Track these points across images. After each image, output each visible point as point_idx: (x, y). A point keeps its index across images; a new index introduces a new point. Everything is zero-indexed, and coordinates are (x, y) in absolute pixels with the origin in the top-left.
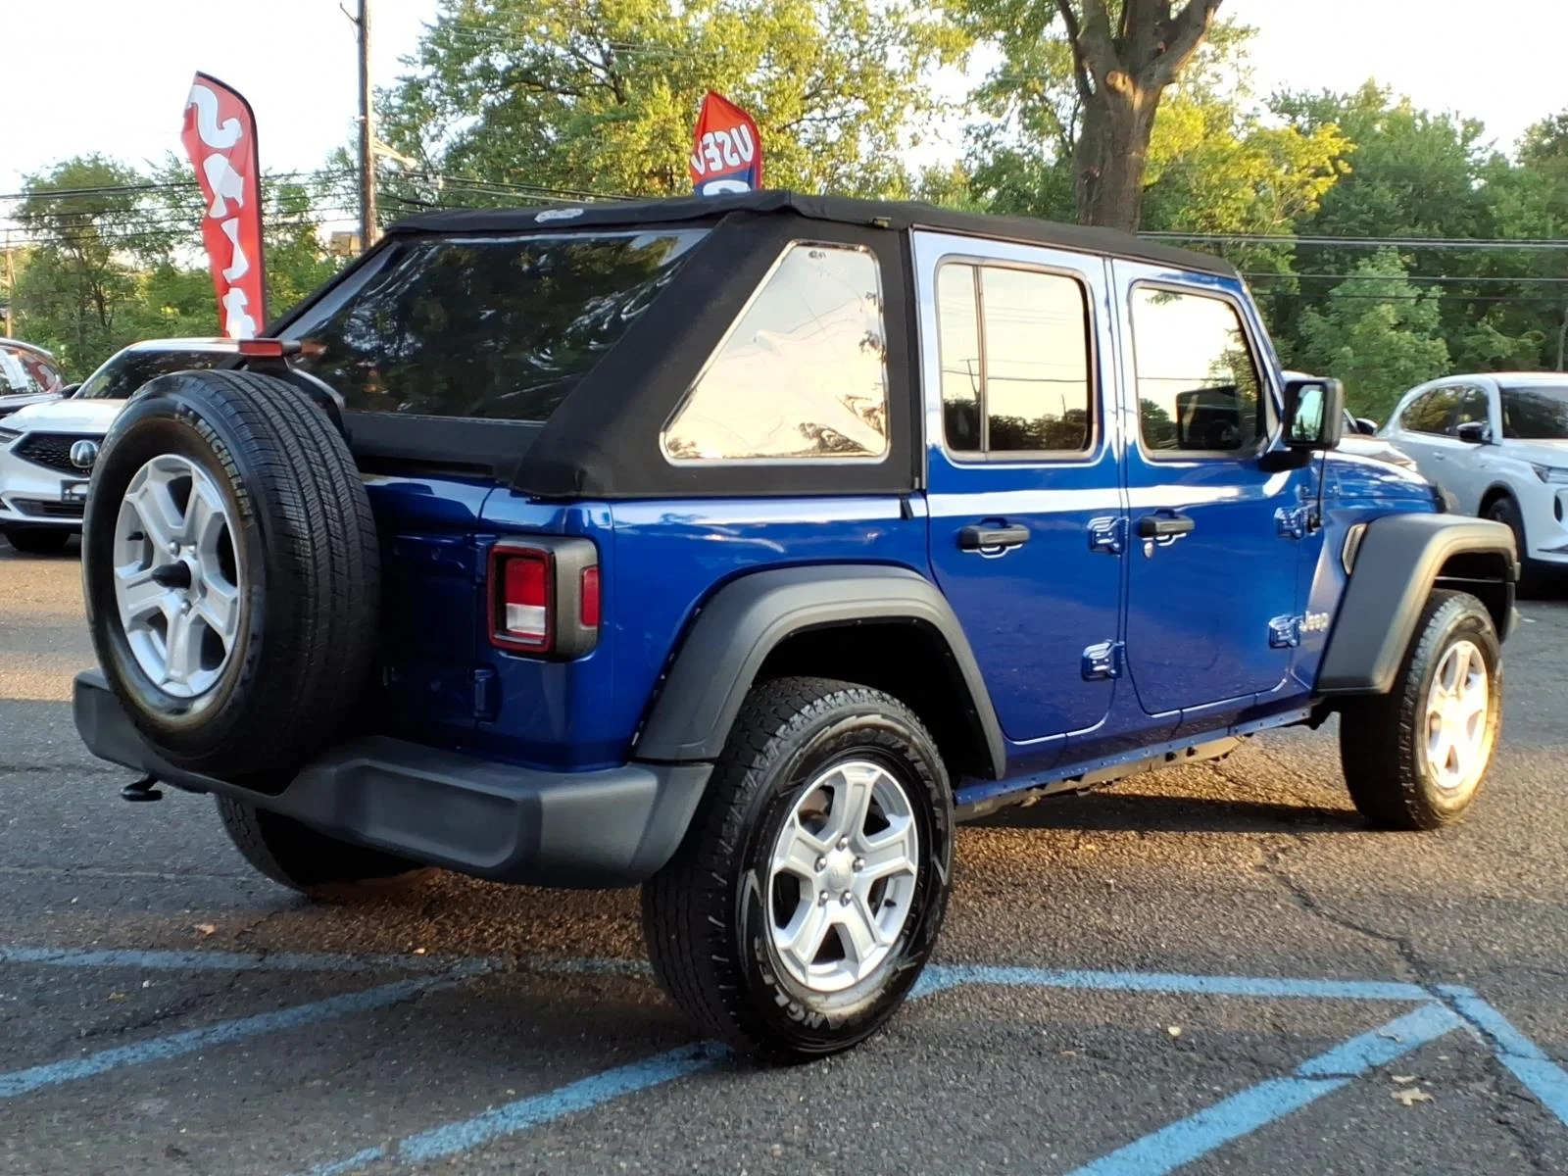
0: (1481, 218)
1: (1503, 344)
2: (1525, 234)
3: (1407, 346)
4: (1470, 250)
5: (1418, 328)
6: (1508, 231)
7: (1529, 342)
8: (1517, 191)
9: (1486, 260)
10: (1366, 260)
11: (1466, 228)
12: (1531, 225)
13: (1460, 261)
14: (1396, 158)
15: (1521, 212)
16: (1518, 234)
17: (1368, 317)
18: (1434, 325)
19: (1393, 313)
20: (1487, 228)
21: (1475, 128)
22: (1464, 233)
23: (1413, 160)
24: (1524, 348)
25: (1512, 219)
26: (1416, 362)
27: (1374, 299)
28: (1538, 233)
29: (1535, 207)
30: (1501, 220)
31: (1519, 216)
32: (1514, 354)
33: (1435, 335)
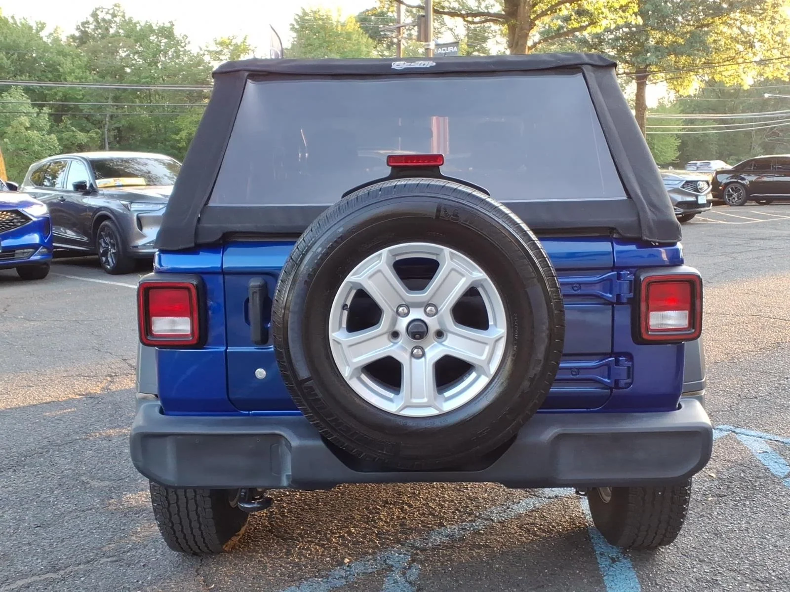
0: (53, 72)
1: (82, 137)
2: (78, 81)
3: (36, 139)
4: (50, 89)
5: (40, 129)
6: (68, 78)
7: (94, 135)
8: (69, 59)
9: (60, 94)
10: (6, 93)
11: (47, 78)
12: (80, 75)
13: (47, 94)
14: (5, 39)
15: (74, 70)
16: (74, 80)
17: (14, 123)
18: (48, 128)
19: (27, 120)
20: (58, 77)
21: (42, 26)
22: (46, 80)
23: (14, 41)
24: (91, 138)
25: (70, 73)
26: (42, 147)
27: (16, 113)
28: (83, 80)
29: (80, 67)
30: (64, 73)
31: (73, 71)
32: (87, 141)
33: (49, 133)
